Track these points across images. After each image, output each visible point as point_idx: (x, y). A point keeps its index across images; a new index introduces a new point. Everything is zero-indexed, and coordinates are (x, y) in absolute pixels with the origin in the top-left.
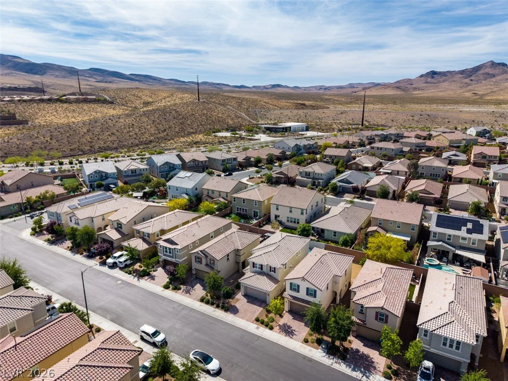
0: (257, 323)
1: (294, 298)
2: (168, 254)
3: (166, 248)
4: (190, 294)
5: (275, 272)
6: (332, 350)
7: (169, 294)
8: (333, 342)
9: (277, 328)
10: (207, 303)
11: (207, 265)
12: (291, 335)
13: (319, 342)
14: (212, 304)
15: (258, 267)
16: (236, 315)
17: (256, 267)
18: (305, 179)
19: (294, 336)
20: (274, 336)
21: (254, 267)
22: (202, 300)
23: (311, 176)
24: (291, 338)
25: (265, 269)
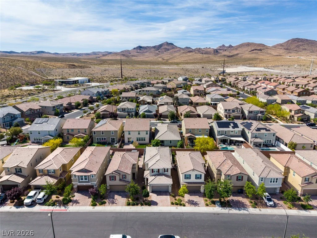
0: (174, 205)
1: (189, 183)
2: (84, 180)
3: (82, 176)
4: (116, 204)
5: (168, 172)
6: (224, 204)
7: (99, 208)
8: (220, 200)
9: (187, 204)
10: (133, 205)
11: (120, 180)
12: (197, 205)
13: (214, 203)
14: (137, 205)
15: (156, 172)
16: (158, 205)
17: (154, 172)
18: (123, 113)
19: (199, 205)
20: (188, 209)
21: (153, 172)
22: (129, 204)
23: (126, 110)
24: (199, 206)
25: (161, 172)
